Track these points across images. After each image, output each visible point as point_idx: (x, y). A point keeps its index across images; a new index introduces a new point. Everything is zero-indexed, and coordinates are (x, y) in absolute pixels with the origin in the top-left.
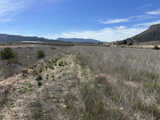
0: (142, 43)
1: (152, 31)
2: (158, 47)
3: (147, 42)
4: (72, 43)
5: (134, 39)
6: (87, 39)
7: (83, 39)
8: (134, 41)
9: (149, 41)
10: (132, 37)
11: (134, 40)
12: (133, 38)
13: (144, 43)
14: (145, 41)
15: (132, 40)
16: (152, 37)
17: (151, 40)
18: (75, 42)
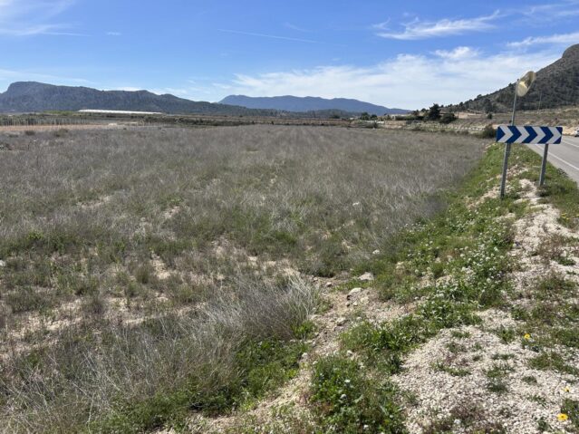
0: (526, 112)
1: (571, 67)
3: (547, 111)
4: (276, 113)
5: (498, 101)
6: (335, 100)
7: (319, 99)
8: (500, 106)
9: (554, 107)
10: (496, 92)
11: (498, 105)
12: (497, 96)
13: (533, 113)
14: (542, 107)
15: (490, 104)
16: (568, 90)
17: (563, 102)
18: (288, 110)
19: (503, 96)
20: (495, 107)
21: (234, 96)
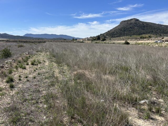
0: (114, 38)
1: (123, 26)
2: (128, 42)
3: (119, 38)
4: (43, 39)
5: (106, 35)
6: (60, 35)
7: (55, 35)
8: (107, 36)
9: (120, 37)
10: (105, 33)
11: (106, 36)
12: (106, 34)
13: (115, 38)
14: (117, 37)
15: (104, 36)
16: (123, 32)
17: (122, 35)
18: (47, 38)
19: (107, 34)
20: (106, 37)
21: (28, 34)
